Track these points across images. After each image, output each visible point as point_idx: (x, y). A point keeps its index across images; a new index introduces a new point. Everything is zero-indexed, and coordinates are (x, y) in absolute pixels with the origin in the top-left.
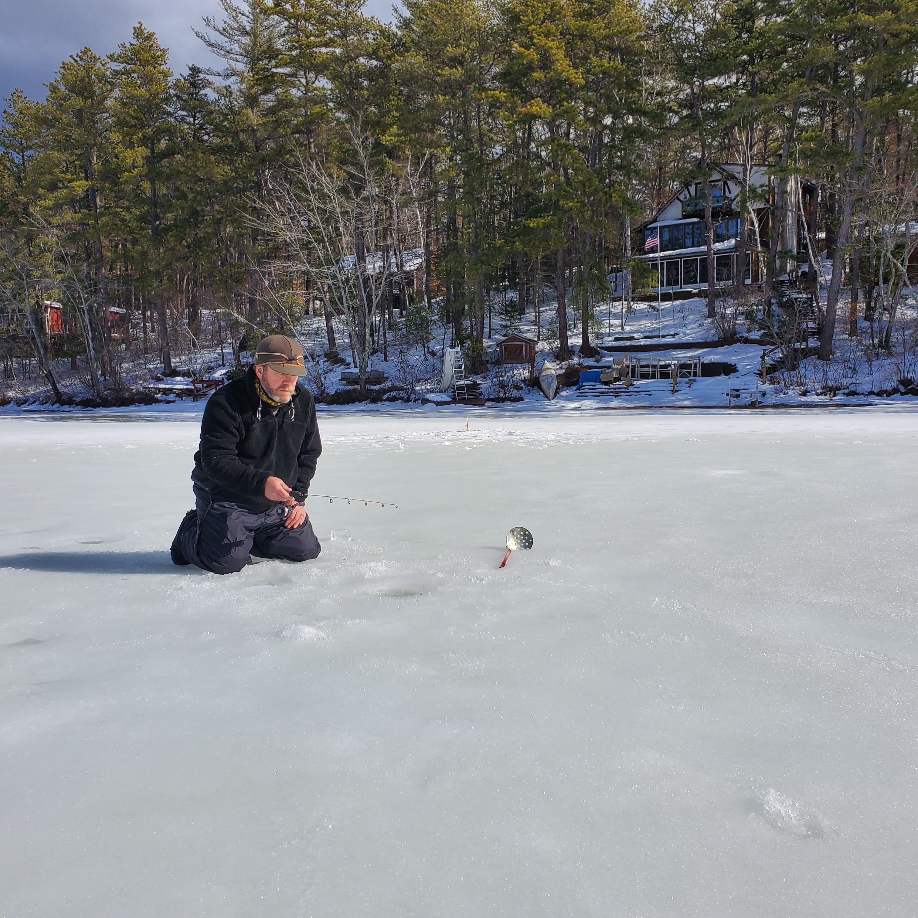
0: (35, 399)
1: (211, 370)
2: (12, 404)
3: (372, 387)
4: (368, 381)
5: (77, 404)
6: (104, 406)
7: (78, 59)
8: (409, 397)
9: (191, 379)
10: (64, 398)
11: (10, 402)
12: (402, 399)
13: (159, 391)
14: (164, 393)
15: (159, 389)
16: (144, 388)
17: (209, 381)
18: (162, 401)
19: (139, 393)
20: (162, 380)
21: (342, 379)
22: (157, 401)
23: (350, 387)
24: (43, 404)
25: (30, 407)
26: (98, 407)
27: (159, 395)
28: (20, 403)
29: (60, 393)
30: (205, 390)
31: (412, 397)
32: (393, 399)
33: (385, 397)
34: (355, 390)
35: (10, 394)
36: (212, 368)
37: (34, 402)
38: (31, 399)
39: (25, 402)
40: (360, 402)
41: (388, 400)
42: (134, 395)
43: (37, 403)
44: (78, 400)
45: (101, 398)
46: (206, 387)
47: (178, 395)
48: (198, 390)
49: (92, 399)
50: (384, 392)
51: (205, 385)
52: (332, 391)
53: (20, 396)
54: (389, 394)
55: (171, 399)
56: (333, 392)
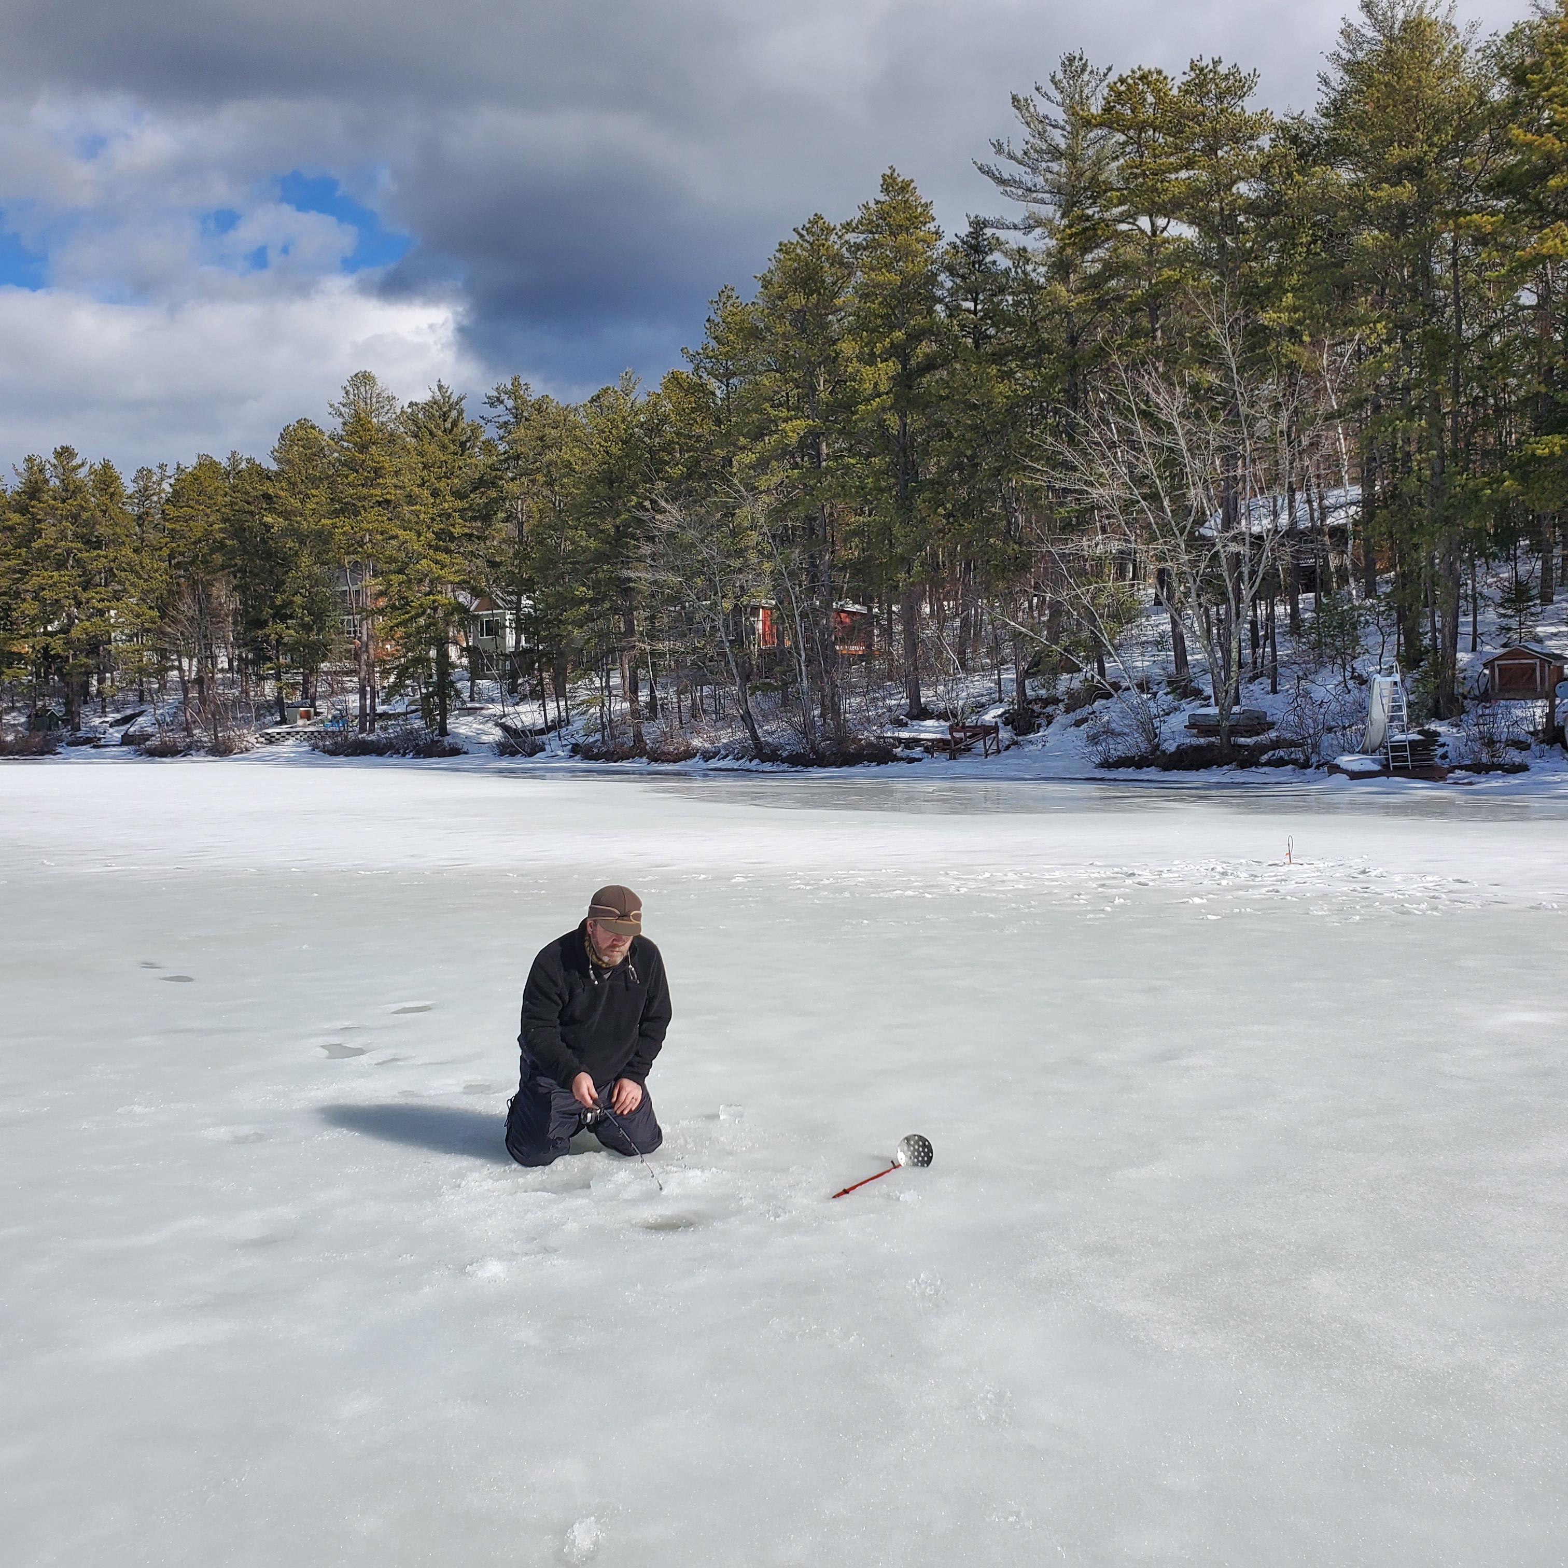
0: (728, 751)
1: (981, 708)
2: (697, 759)
3: (1242, 740)
4: (1235, 730)
5: (783, 761)
6: (820, 766)
7: (804, 233)
8: (1308, 759)
9: (948, 724)
10: (767, 750)
11: (694, 756)
12: (1295, 762)
13: (900, 743)
14: (908, 747)
15: (900, 740)
16: (878, 738)
17: (976, 726)
18: (902, 759)
19: (870, 745)
20: (906, 724)
21: (1191, 726)
22: (896, 759)
23: (1202, 741)
24: (737, 760)
25: (721, 764)
26: (812, 766)
27: (900, 749)
28: (707, 756)
29: (761, 743)
30: (969, 741)
31: (1314, 759)
32: (1279, 763)
33: (1264, 758)
34: (1210, 746)
35: (696, 742)
36: (983, 706)
37: (727, 756)
38: (722, 752)
39: (714, 755)
40: (1220, 766)
41: (1269, 763)
42: (863, 748)
43: (730, 757)
44: (785, 754)
45: (816, 753)
46: (970, 737)
47: (927, 750)
48: (958, 742)
49: (804, 754)
50: (1263, 749)
51: (968, 734)
52: (1170, 747)
53: (707, 745)
54: (1270, 753)
55: (917, 756)
56: (1172, 749)
